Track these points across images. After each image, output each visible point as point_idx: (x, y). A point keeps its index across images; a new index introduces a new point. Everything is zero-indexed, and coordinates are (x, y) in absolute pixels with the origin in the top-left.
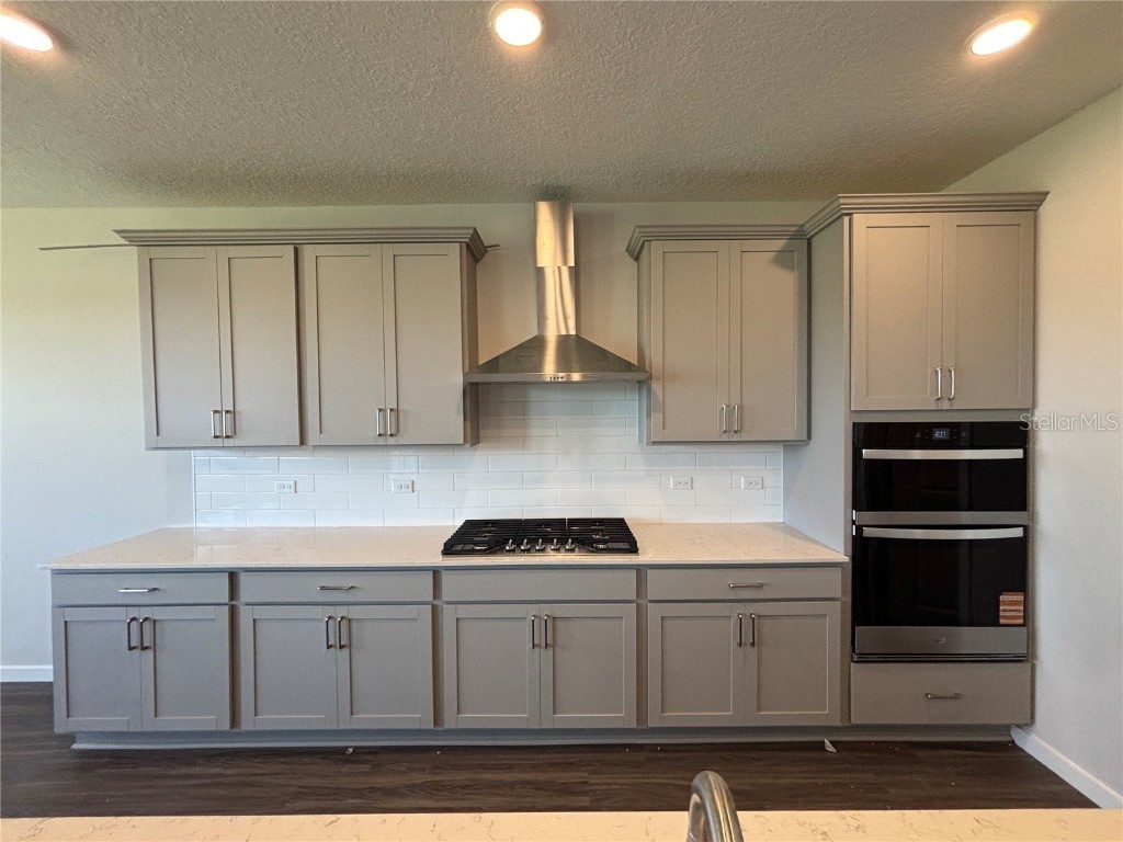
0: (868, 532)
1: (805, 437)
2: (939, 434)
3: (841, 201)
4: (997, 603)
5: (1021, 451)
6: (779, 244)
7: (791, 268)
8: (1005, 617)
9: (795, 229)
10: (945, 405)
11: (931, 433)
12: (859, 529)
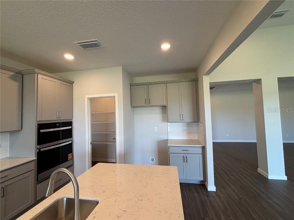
0: (42, 150)
1: (20, 129)
2: (57, 125)
3: (35, 70)
4: (68, 156)
5: (71, 127)
6: (12, 73)
7: (16, 81)
8: (69, 159)
9: (18, 71)
10: (58, 119)
11: (56, 125)
12: (39, 150)
